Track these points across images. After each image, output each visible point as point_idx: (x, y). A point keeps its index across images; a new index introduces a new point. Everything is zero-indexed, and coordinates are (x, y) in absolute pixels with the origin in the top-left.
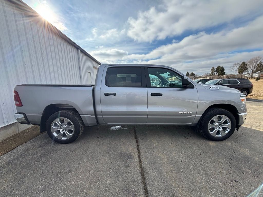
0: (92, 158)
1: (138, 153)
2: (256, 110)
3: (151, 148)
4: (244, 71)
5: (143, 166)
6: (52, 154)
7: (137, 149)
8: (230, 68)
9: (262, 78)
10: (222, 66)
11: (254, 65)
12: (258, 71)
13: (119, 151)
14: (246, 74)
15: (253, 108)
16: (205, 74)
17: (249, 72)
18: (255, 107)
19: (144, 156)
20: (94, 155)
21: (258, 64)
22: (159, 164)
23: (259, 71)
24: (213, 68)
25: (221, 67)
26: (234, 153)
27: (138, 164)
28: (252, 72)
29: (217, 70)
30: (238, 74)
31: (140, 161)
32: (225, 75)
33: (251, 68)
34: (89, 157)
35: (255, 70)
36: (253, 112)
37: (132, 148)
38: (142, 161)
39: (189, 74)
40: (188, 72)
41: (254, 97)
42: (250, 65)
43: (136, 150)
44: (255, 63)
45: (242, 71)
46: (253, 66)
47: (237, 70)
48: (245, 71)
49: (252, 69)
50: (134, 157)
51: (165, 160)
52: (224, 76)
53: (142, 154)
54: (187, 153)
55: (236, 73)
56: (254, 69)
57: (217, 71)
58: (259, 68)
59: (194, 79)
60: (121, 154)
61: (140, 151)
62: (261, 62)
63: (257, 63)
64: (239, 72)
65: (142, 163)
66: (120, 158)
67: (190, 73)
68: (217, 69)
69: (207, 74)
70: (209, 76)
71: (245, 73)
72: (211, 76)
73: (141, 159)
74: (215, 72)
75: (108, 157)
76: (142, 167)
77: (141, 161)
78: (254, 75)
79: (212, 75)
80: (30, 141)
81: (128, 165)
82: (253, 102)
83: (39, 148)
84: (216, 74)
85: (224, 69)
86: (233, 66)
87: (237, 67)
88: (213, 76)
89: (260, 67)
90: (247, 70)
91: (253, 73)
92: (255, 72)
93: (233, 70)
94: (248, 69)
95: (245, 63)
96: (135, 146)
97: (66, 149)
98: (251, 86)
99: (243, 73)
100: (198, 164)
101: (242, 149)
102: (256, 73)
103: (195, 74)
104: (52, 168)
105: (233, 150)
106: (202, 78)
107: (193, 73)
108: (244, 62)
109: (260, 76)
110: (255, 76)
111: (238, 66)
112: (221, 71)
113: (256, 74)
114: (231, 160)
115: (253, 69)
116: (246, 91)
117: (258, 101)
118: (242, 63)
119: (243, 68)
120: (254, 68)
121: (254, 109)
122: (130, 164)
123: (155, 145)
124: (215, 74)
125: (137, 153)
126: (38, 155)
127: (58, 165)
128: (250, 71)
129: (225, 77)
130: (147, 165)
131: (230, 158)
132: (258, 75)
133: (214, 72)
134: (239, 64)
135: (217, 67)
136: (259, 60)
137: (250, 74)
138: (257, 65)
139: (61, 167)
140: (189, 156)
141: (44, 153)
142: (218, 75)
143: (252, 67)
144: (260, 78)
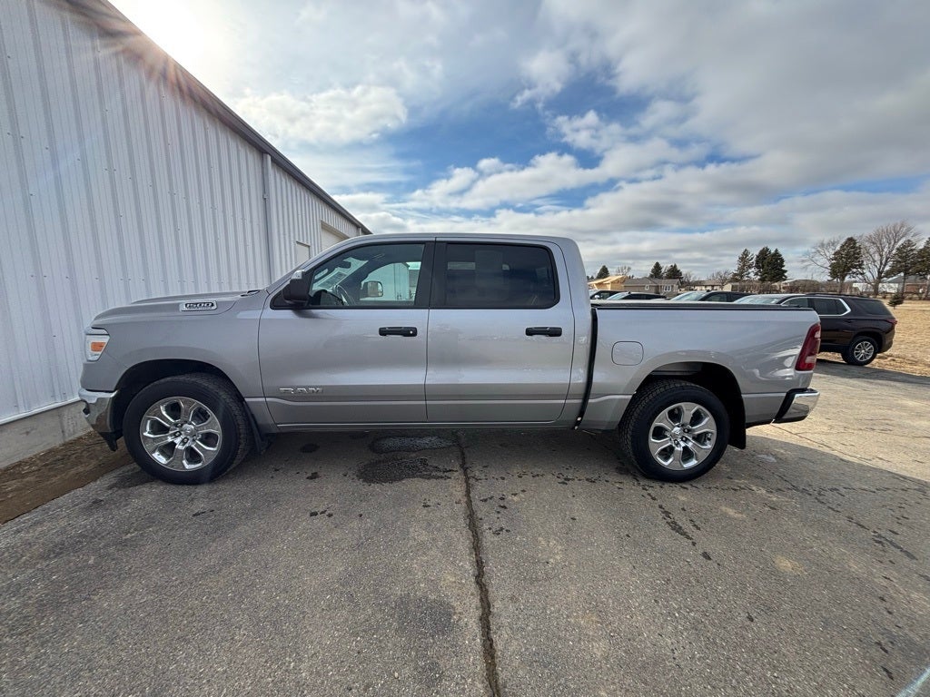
0: (274, 624)
1: (481, 600)
2: (920, 415)
3: (537, 580)
4: (849, 270)
5: (503, 675)
6: (96, 598)
7: (477, 583)
8: (803, 258)
9: (910, 299)
10: (776, 250)
11: (886, 250)
12: (900, 272)
13: (398, 590)
14: (855, 282)
15: (904, 408)
16: (718, 273)
17: (868, 274)
18: (910, 403)
19: (505, 621)
20: (287, 606)
21: (898, 249)
22: (576, 668)
23: (902, 274)
24: (746, 253)
25: (772, 252)
26: (889, 616)
27: (480, 667)
28: (876, 275)
29: (757, 262)
30: (830, 278)
31: (489, 650)
32: (785, 280)
33: (874, 261)
34: (261, 615)
35: (887, 268)
36: (912, 423)
37: (455, 575)
38: (499, 646)
39: (663, 270)
40: (657, 264)
41: (892, 363)
42: (872, 251)
43: (473, 588)
44: (890, 244)
45: (844, 270)
46: (881, 256)
47: (828, 264)
48: (855, 270)
49: (878, 264)
50: (462, 623)
51: (599, 649)
52: (782, 284)
53: (497, 606)
54: (691, 611)
55: (823, 277)
56: (885, 265)
57: (757, 267)
58: (900, 262)
59: (679, 287)
60: (403, 603)
61: (487, 591)
62: (909, 241)
63: (897, 246)
64: (834, 274)
65: (497, 661)
66: (400, 630)
67: (666, 266)
68: (758, 257)
69: (723, 273)
70: (730, 282)
71: (853, 279)
72: (737, 280)
73: (494, 637)
74: (753, 269)
75: (347, 620)
76: (497, 686)
77: (491, 645)
78: (884, 287)
79: (742, 277)
80: (17, 520)
81: (433, 667)
82: (898, 384)
83: (48, 558)
84: (756, 274)
85: (782, 261)
86: (814, 250)
87: (828, 254)
88: (743, 284)
89: (905, 258)
90: (860, 266)
91: (880, 277)
92: (888, 274)
93: (813, 266)
94: (865, 263)
95: (855, 243)
96: (468, 566)
97: (163, 571)
98: (891, 324)
99: (846, 275)
100: (748, 673)
101: (914, 595)
102: (890, 279)
103: (684, 271)
104: (76, 675)
105: (882, 599)
106: (706, 286)
107: (675, 266)
108: (851, 240)
109: (903, 289)
110: (888, 291)
111: (830, 253)
112: (771, 266)
113: (889, 282)
114: (886, 651)
115: (881, 263)
116: (872, 343)
117: (911, 380)
118: (846, 243)
119: (847, 259)
120: (886, 261)
121: (912, 411)
122: (441, 663)
123: (552, 560)
124: (752, 275)
125: (476, 601)
126: (30, 598)
127: (109, 658)
128: (871, 272)
129: (784, 288)
130: (521, 672)
131: (879, 644)
132: (897, 285)
133: (750, 267)
134: (833, 244)
135: (757, 253)
136: (903, 236)
137: (870, 283)
138: (894, 252)
139: (117, 673)
140: (700, 626)
141: (62, 587)
142: (762, 280)
143: (877, 257)
144: (903, 298)
